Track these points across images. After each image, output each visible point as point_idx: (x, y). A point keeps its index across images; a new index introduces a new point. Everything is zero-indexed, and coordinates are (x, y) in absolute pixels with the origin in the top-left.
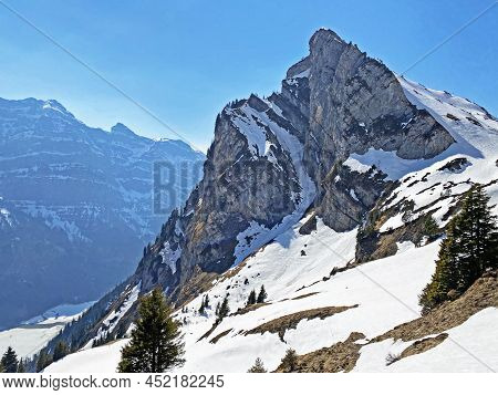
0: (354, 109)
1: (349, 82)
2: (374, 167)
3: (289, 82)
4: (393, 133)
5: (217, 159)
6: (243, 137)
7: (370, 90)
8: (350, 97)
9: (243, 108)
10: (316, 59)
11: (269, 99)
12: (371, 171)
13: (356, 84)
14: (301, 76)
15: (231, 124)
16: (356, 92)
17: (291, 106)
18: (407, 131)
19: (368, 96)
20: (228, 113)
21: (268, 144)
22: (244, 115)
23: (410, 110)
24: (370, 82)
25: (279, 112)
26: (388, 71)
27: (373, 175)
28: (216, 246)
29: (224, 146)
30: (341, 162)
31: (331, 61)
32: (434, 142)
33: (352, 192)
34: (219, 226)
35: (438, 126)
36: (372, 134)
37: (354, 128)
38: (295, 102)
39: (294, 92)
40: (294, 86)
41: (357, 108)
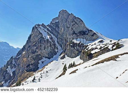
0: (74, 29)
1: (72, 22)
2: (80, 42)
3: (53, 22)
4: (84, 35)
5: (32, 39)
6: (41, 34)
7: (78, 24)
8: (73, 25)
9: (40, 26)
11: (47, 26)
12: (80, 43)
13: (74, 23)
14: (56, 21)
15: (38, 30)
16: (74, 24)
17: (53, 28)
18: (88, 34)
19: (77, 26)
20: (37, 26)
22: (41, 28)
23: (87, 30)
24: (77, 22)
25: (50, 29)
26: (82, 20)
27: (80, 44)
28: (32, 64)
29: (35, 36)
32: (94, 37)
33: (75, 48)
34: (33, 58)
35: (95, 33)
36: (79, 35)
37: (74, 33)
38: (54, 27)
39: (54, 25)
40: (54, 23)
41: (75, 28)
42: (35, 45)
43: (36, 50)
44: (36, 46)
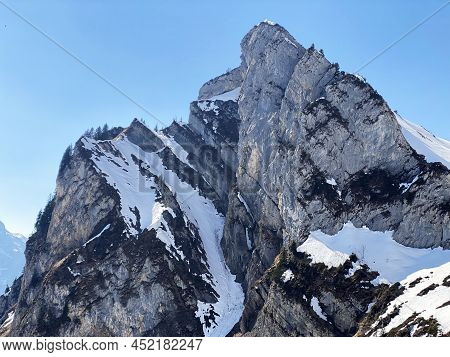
0: (320, 155)
1: (310, 109)
2: (354, 258)
3: (203, 106)
4: (384, 201)
5: (57, 230)
6: (111, 193)
7: (345, 123)
8: (311, 133)
9: (116, 142)
10: (253, 71)
11: (166, 131)
12: (347, 265)
13: (322, 113)
14: (225, 98)
15: (91, 167)
16: (321, 126)
17: (205, 148)
18: (410, 197)
19: (341, 133)
20: (88, 145)
21: (159, 209)
22: (117, 153)
23: (414, 162)
24: (346, 110)
25: (183, 156)
26: (375, 96)
27: (352, 272)
29: (73, 208)
30: (294, 247)
31: (277, 74)
33: (314, 302)
36: (349, 199)
37: (318, 187)
38: (211, 140)
39: (209, 126)
40: (211, 113)
41: (324, 152)
42: (61, 277)
43: (66, 310)
44: (68, 278)
